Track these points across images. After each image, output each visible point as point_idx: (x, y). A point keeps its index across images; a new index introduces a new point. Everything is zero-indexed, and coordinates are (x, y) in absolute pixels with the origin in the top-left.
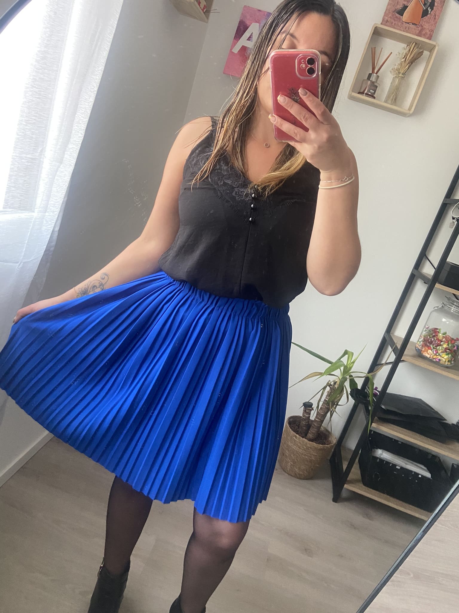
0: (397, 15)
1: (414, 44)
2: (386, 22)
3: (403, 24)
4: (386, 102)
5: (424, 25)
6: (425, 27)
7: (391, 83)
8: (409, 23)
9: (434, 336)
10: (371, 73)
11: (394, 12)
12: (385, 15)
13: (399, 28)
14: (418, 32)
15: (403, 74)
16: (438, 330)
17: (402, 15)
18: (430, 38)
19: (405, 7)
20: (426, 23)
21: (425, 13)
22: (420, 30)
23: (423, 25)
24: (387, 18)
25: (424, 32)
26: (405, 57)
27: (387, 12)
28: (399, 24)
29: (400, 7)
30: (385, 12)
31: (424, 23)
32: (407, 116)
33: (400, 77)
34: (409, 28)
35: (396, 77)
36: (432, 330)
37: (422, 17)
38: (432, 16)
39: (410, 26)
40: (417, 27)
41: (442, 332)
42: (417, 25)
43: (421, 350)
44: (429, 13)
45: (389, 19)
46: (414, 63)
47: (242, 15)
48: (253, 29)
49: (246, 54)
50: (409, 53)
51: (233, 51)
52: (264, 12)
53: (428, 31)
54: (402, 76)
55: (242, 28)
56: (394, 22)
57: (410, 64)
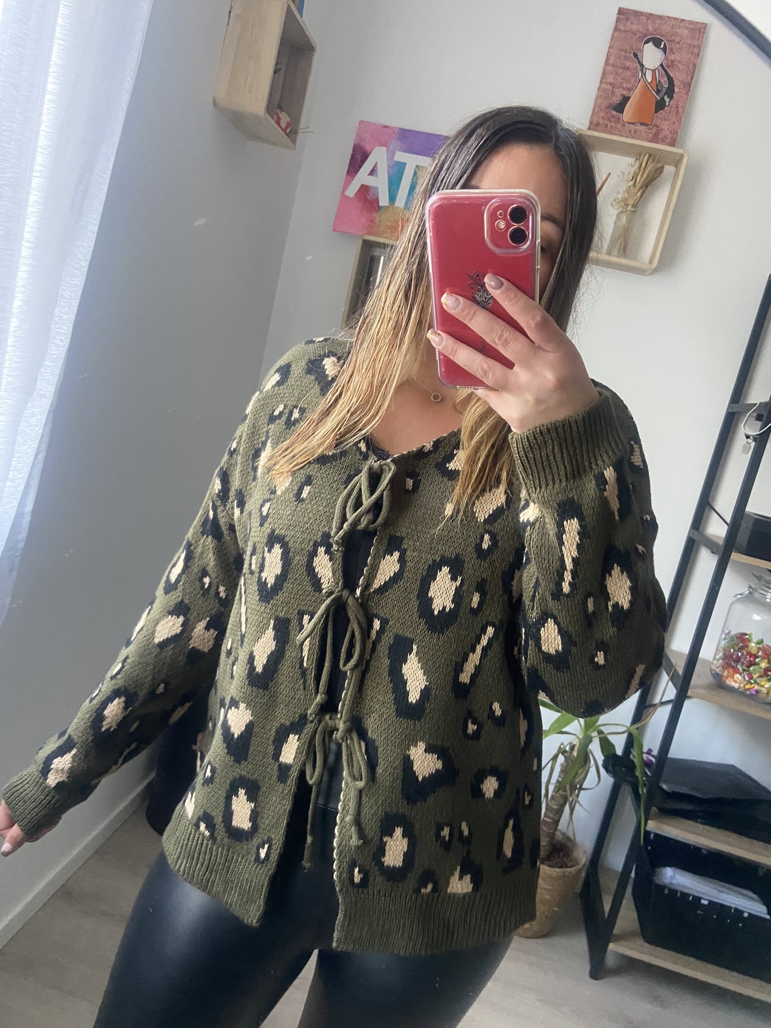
0: (614, 113)
1: (647, 156)
2: (597, 126)
3: (624, 126)
4: (609, 253)
6: (663, 127)
7: (615, 223)
8: (634, 124)
9: (741, 649)
11: (607, 108)
12: (593, 115)
13: (618, 133)
14: (651, 135)
15: (633, 206)
16: (747, 637)
17: (622, 112)
18: (673, 144)
19: (626, 99)
20: (663, 121)
21: (660, 106)
22: (653, 133)
23: (658, 124)
24: (596, 119)
25: (661, 136)
26: (634, 178)
27: (596, 109)
28: (619, 127)
29: (617, 99)
30: (594, 110)
31: (660, 121)
32: (648, 273)
33: (628, 212)
34: (635, 132)
35: (622, 212)
36: (737, 638)
38: (672, 109)
39: (637, 127)
40: (650, 129)
41: (755, 639)
42: (648, 125)
43: (722, 676)
44: (667, 104)
45: (601, 121)
46: (649, 187)
47: (358, 135)
48: (378, 156)
49: (369, 198)
50: (640, 171)
51: (347, 193)
52: (393, 128)
53: (668, 133)
54: (632, 209)
55: (358, 156)
56: (609, 125)
57: (644, 189)
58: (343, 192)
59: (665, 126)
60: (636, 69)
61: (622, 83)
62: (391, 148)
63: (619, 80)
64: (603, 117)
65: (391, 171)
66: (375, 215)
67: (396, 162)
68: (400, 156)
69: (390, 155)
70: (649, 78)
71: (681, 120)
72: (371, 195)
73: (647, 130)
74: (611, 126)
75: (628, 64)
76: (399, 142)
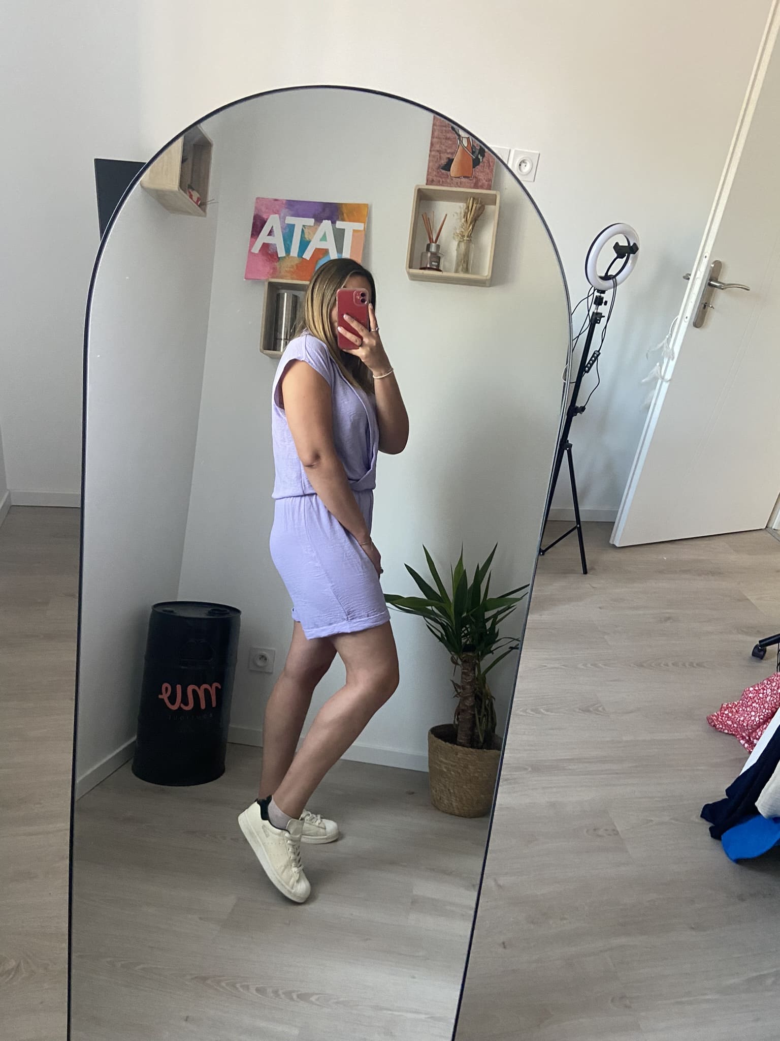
0: (443, 171)
1: (472, 199)
2: (432, 182)
3: (452, 180)
4: (456, 271)
5: (479, 175)
6: (480, 177)
7: (457, 250)
8: (459, 178)
10: (429, 243)
11: (438, 168)
12: (428, 175)
13: (448, 185)
14: (473, 185)
15: (468, 237)
17: (449, 170)
18: (489, 188)
19: (450, 161)
20: (480, 173)
21: (476, 162)
22: (474, 182)
23: (477, 176)
24: (430, 177)
25: (480, 184)
26: (465, 215)
27: (430, 170)
28: (448, 181)
29: (444, 162)
30: (428, 171)
31: (477, 174)
32: (487, 284)
33: (465, 241)
34: (461, 183)
35: (460, 241)
37: (474, 167)
38: (486, 164)
39: (462, 179)
40: (471, 180)
42: (470, 177)
44: (481, 161)
45: (435, 178)
46: (477, 222)
47: (256, 208)
48: (273, 221)
49: (270, 252)
50: (468, 211)
51: (253, 251)
52: (281, 200)
53: (484, 181)
54: (468, 239)
55: (258, 223)
56: (441, 181)
57: (473, 224)
58: (250, 250)
59: (481, 176)
60: (455, 138)
61: (446, 150)
62: (282, 215)
63: (444, 147)
64: (436, 175)
65: (284, 231)
66: (276, 264)
67: (287, 224)
68: (290, 220)
69: (282, 220)
70: (465, 143)
71: (492, 171)
72: (271, 250)
73: (470, 181)
74: (443, 181)
75: (449, 135)
76: (287, 210)
